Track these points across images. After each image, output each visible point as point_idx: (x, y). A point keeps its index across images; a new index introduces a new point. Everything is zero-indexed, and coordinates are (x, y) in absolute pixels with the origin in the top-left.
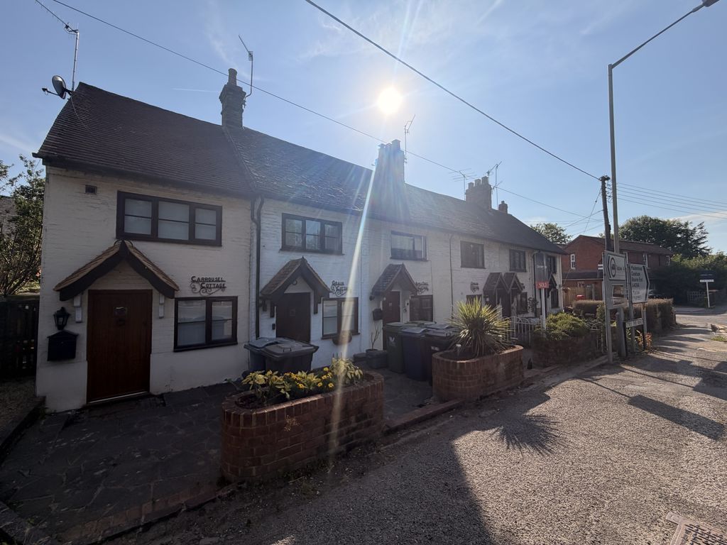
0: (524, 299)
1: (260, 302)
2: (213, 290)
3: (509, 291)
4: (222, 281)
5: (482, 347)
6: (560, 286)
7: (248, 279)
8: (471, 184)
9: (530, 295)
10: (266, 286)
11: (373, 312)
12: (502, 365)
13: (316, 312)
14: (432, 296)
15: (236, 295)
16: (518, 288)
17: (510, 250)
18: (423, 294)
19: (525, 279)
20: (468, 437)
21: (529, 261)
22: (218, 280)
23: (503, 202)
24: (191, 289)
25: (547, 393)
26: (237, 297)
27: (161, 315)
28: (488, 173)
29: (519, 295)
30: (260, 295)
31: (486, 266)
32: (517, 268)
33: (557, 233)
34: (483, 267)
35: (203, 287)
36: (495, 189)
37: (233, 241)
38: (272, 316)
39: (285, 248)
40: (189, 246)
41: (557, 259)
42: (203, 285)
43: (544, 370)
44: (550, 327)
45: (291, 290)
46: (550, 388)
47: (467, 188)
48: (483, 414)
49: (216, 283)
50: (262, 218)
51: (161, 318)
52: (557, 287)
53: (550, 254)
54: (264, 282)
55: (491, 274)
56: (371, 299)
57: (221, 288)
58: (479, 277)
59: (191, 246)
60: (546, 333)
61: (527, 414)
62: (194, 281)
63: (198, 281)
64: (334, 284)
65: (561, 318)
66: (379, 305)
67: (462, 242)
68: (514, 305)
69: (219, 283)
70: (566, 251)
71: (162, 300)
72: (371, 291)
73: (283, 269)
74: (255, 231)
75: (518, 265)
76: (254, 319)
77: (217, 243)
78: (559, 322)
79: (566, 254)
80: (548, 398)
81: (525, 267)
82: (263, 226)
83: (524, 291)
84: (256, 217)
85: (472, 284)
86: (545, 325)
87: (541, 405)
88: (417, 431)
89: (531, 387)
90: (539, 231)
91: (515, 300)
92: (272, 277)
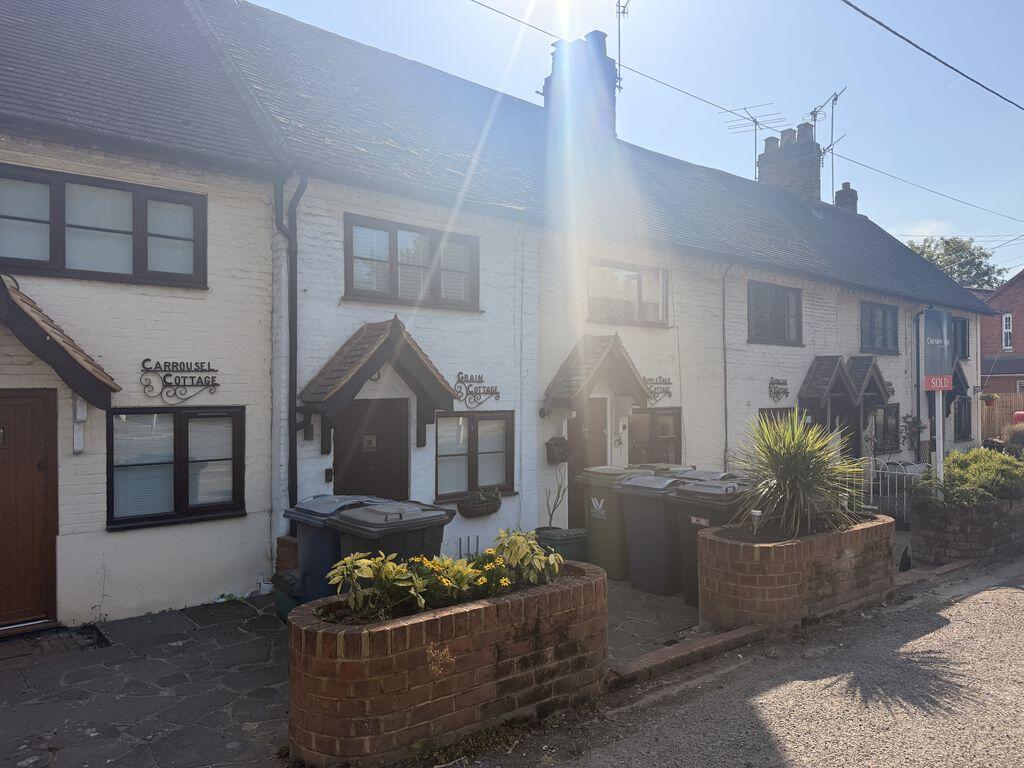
0: (892, 421)
1: (299, 418)
2: (191, 391)
3: (859, 401)
4: (210, 370)
5: (806, 515)
6: (975, 390)
7: (267, 367)
8: (770, 141)
9: (905, 410)
10: (312, 383)
11: (548, 445)
12: (849, 553)
13: (421, 443)
14: (680, 409)
15: (241, 403)
16: (878, 392)
17: (862, 302)
18: (659, 405)
19: (895, 372)
20: (783, 690)
21: (905, 328)
22: (200, 368)
23: (846, 185)
24: (141, 389)
25: (943, 614)
26: (242, 409)
27: (78, 447)
28: (814, 114)
29: (881, 412)
30: (299, 403)
31: (806, 339)
32: (878, 344)
33: (971, 263)
34: (798, 342)
35: (169, 385)
36: (829, 154)
37: (233, 276)
38: (325, 451)
39: (353, 294)
40: (134, 289)
41: (972, 326)
42: (169, 380)
43: (938, 571)
44: (951, 479)
45: (369, 392)
46: (949, 604)
47: (761, 150)
48: (809, 653)
49: (197, 375)
50: (300, 225)
51: (77, 454)
52: (970, 393)
53: (956, 313)
54: (307, 373)
55: (818, 359)
56: (543, 413)
57: (207, 385)
58: (791, 365)
59: (141, 289)
60: (944, 491)
61: (902, 650)
62: (147, 370)
63: (158, 368)
64: (461, 379)
65: (976, 459)
66: (560, 430)
67: (750, 283)
68: (868, 432)
69: (203, 375)
70: (994, 306)
71: (82, 413)
72: (543, 397)
73: (349, 343)
74: (284, 254)
75: (878, 339)
76: (284, 458)
77: (195, 280)
78: (973, 466)
79: (992, 314)
80: (947, 622)
81: (896, 345)
82: (303, 243)
83: (892, 400)
84: (285, 222)
85: (774, 383)
86: (940, 472)
87: (931, 635)
88: (677, 684)
89: (909, 604)
90: (930, 256)
91: (871, 421)
92: (326, 361)
